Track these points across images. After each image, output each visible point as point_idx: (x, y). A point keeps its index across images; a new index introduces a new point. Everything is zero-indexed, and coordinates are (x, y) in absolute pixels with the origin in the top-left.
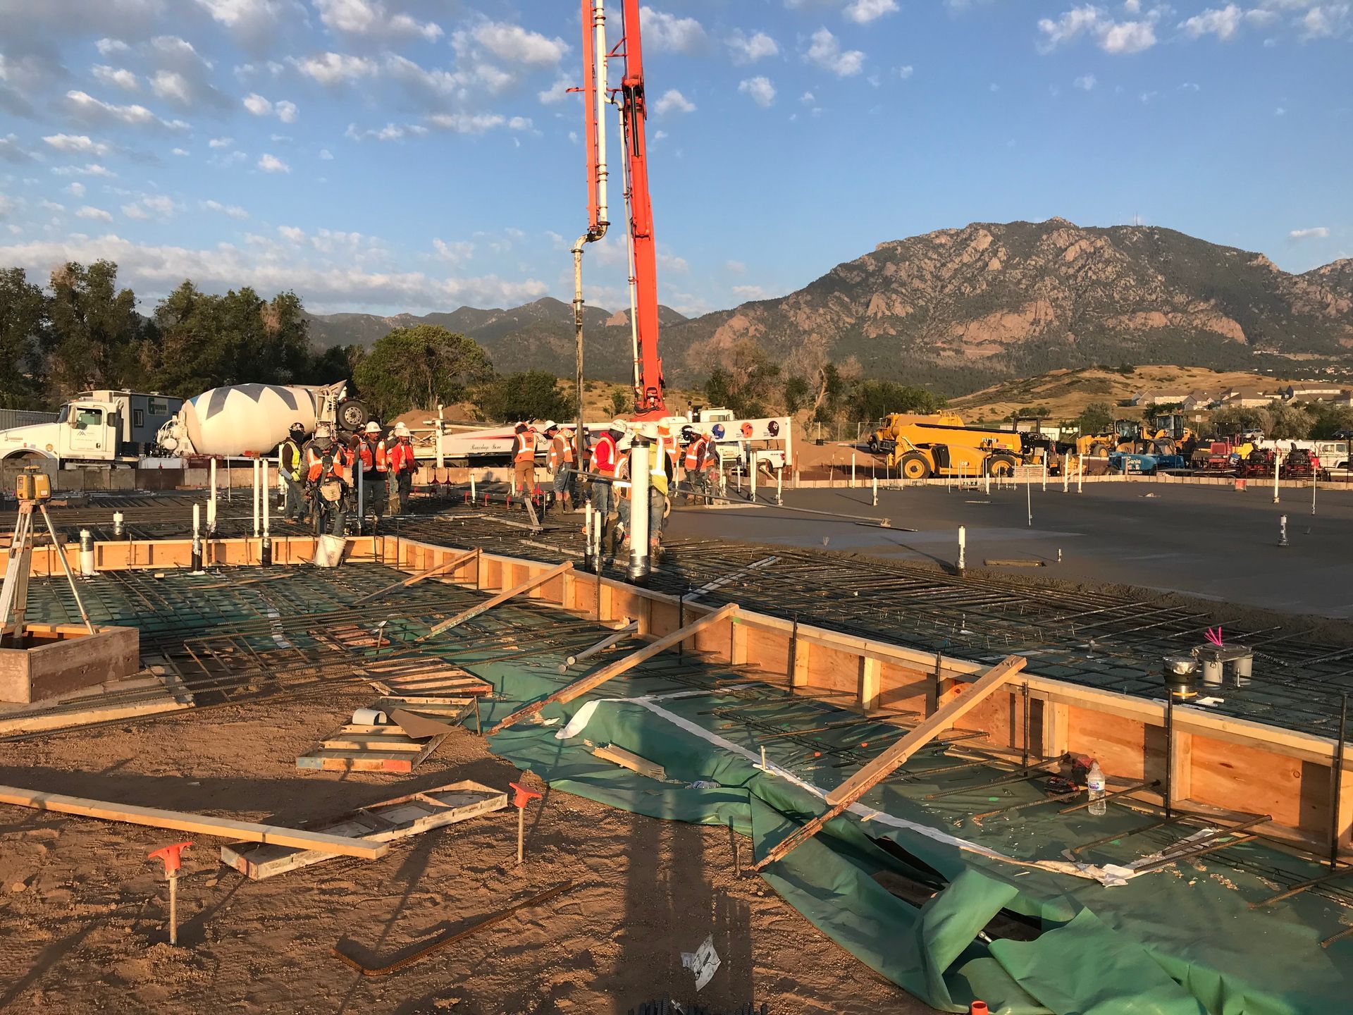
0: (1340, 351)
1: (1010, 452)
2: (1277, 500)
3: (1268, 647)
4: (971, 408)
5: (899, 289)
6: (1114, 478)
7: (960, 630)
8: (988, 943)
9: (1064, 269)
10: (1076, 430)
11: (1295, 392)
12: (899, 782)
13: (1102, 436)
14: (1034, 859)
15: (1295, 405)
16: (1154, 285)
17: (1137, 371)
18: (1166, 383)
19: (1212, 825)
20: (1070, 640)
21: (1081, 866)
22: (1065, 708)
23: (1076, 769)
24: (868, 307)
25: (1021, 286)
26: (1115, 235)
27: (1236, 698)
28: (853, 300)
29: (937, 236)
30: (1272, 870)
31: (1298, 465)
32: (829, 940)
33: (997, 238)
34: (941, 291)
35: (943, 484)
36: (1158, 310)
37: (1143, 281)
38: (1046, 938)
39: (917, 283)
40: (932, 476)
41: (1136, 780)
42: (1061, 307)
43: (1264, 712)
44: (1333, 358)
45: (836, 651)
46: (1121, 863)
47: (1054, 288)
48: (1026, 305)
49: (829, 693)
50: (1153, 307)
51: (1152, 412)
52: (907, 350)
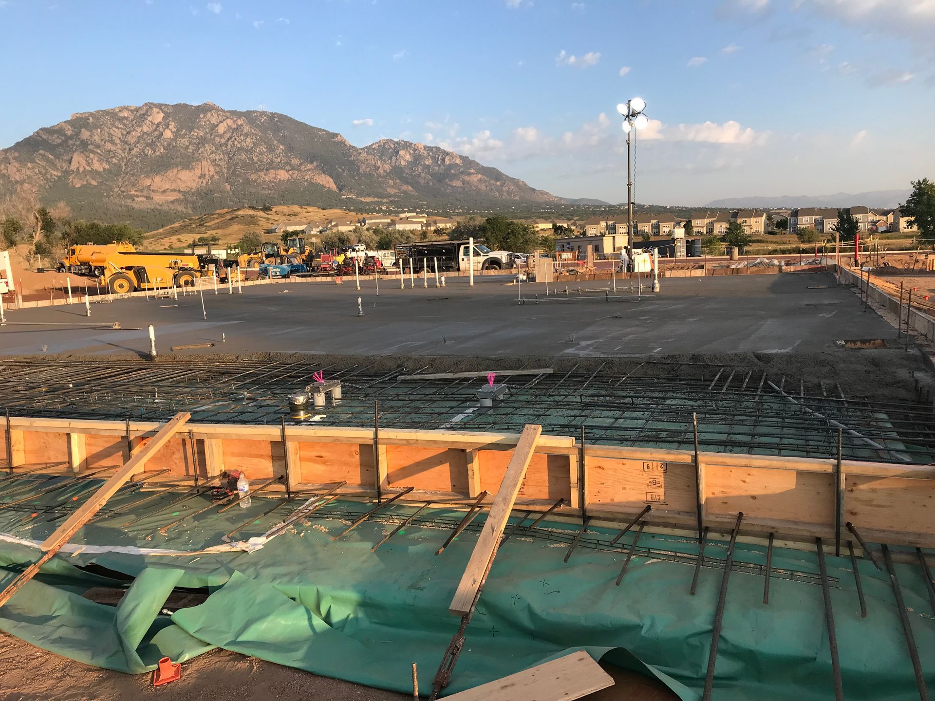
0: (388, 196)
1: (191, 269)
2: (359, 288)
3: (351, 378)
4: (163, 239)
5: (95, 150)
6: (263, 282)
7: (154, 400)
8: (170, 615)
9: (217, 139)
10: (237, 251)
11: (367, 222)
12: (105, 520)
13: (254, 254)
14: (203, 548)
15: (368, 229)
16: (278, 152)
17: (274, 210)
18: (293, 217)
19: (316, 495)
20: (232, 394)
21: (234, 544)
22: (220, 441)
23: (230, 480)
24: (70, 163)
25: (189, 150)
26: (249, 115)
27: (332, 413)
28: (57, 157)
29: (120, 111)
30: (347, 514)
31: (369, 266)
32: (48, 653)
33: (167, 116)
34: (129, 152)
35: (143, 295)
36: (282, 169)
37: (271, 149)
38: (212, 599)
39: (109, 146)
40: (136, 290)
41: (269, 479)
42: (219, 165)
43: (348, 418)
44: (385, 200)
45: (47, 433)
46: (259, 535)
47: (212, 152)
48: (194, 164)
49: (45, 466)
50: (279, 167)
51: (286, 236)
52: (108, 196)
